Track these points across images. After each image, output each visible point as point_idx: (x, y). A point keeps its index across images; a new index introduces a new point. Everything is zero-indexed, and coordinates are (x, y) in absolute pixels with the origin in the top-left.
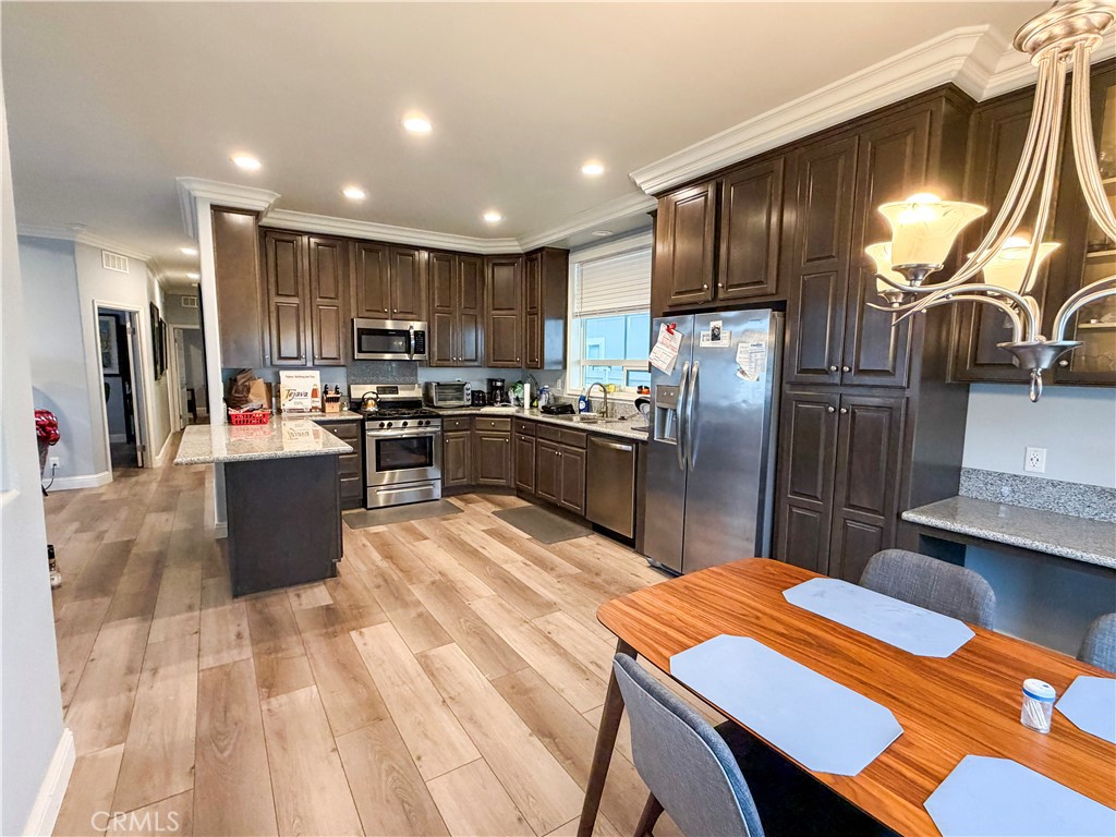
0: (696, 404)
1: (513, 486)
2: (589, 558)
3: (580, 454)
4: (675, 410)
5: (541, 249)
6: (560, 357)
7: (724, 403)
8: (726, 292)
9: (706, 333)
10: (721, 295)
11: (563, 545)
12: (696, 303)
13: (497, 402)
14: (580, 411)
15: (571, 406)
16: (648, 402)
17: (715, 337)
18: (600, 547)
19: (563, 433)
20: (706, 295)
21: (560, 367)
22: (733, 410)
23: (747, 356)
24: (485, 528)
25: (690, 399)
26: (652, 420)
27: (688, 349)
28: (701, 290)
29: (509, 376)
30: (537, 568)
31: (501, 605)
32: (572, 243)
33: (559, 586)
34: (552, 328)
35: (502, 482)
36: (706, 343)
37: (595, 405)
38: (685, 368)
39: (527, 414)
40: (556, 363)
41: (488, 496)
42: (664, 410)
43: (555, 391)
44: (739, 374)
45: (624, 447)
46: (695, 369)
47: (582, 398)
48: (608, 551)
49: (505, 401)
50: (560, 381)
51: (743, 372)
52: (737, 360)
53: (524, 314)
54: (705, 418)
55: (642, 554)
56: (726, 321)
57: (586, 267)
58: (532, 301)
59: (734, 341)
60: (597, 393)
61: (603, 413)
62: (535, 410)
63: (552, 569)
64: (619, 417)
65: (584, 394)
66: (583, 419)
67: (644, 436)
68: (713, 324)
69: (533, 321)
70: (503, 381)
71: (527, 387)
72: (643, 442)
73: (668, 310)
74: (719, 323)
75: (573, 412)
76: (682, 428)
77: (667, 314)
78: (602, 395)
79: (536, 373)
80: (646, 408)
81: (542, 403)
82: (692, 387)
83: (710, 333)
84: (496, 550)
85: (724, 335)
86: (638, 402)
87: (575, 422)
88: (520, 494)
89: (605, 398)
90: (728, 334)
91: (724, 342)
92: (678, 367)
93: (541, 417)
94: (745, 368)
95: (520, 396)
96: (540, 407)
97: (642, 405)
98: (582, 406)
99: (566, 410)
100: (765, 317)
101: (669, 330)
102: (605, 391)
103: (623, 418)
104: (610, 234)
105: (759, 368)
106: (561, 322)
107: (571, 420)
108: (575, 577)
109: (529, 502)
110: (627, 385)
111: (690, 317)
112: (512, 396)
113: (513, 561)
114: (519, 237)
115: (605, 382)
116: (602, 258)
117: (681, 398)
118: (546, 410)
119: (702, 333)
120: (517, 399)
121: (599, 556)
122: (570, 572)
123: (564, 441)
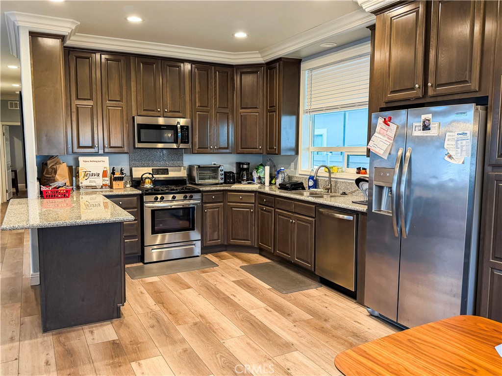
0: (409, 182)
1: (256, 246)
2: (318, 306)
3: (310, 222)
4: (390, 188)
5: (279, 60)
6: (293, 145)
7: (434, 182)
8: (435, 91)
9: (418, 124)
10: (431, 92)
11: (298, 295)
12: (409, 100)
13: (243, 180)
14: (309, 187)
15: (302, 184)
16: (367, 181)
17: (426, 127)
18: (327, 298)
19: (295, 204)
20: (417, 92)
21: (293, 153)
22: (441, 187)
23: (454, 143)
24: (234, 279)
25: (404, 178)
26: (370, 195)
27: (402, 138)
28: (413, 89)
29: (252, 160)
30: (277, 314)
31: (248, 344)
32: (303, 54)
33: (295, 329)
34: (287, 122)
35: (248, 243)
36: (418, 133)
37: (321, 183)
38: (400, 153)
39: (267, 189)
40: (290, 150)
41: (237, 254)
42: (381, 188)
43: (289, 171)
44: (446, 158)
45: (346, 217)
46: (408, 154)
47: (311, 178)
48: (334, 301)
49: (250, 180)
50: (293, 164)
51: (450, 157)
52: (445, 146)
53: (265, 111)
54: (417, 192)
55: (361, 303)
56: (435, 114)
57: (314, 72)
58: (272, 101)
59: (443, 130)
60: (323, 173)
61: (328, 189)
62: (273, 187)
63: (289, 315)
64: (341, 192)
65: (313, 174)
66: (312, 194)
67: (363, 208)
68: (424, 117)
69: (272, 117)
70: (248, 164)
71: (267, 168)
72: (362, 213)
73: (384, 105)
74: (429, 116)
75: (304, 189)
76: (396, 201)
77: (383, 110)
78: (327, 175)
79: (275, 158)
80: (365, 186)
81: (279, 181)
82: (405, 169)
83: (421, 124)
84: (243, 298)
85: (434, 126)
86: (358, 181)
87: (306, 196)
88: (262, 252)
89: (330, 177)
90: (437, 125)
91: (433, 132)
92: (393, 152)
93: (278, 192)
94: (451, 153)
95: (262, 176)
96: (277, 184)
97: (361, 184)
98: (311, 183)
99: (298, 186)
100: (469, 109)
101: (385, 122)
102: (329, 172)
103: (344, 194)
104: (335, 45)
105: (464, 153)
106: (294, 118)
107: (302, 195)
108: (308, 322)
109: (269, 258)
110: (348, 167)
111: (404, 112)
112: (255, 175)
113: (258, 308)
114: (261, 50)
115: (329, 165)
116: (328, 65)
117: (396, 178)
118: (283, 187)
119: (415, 124)
120: (259, 178)
121: (326, 305)
122: (303, 317)
123: (297, 211)
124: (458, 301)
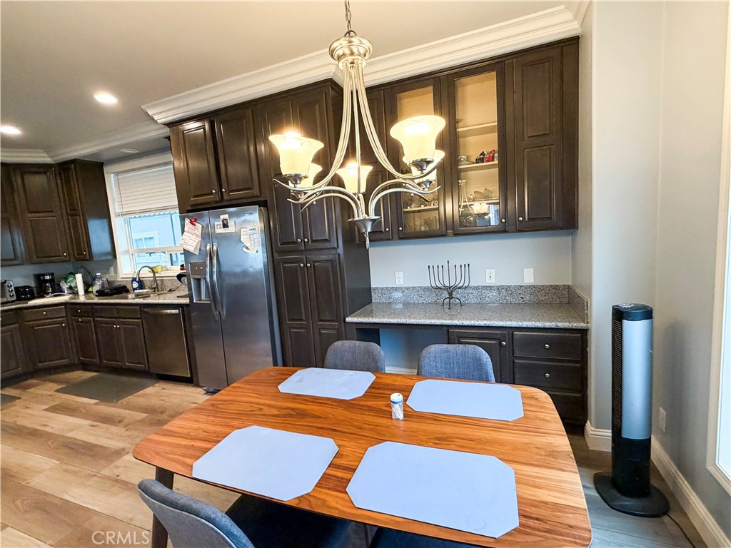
0: (219, 272)
1: (77, 362)
2: (155, 402)
3: (137, 324)
4: (205, 279)
5: (74, 161)
6: (109, 248)
7: (238, 270)
8: (229, 195)
9: (218, 223)
10: (226, 197)
11: (134, 399)
12: (209, 203)
13: (48, 293)
14: (134, 289)
15: (125, 287)
16: (185, 276)
17: (225, 226)
18: (164, 391)
19: (117, 309)
20: (214, 197)
21: (110, 257)
22: (245, 273)
23: (248, 237)
24: (47, 407)
25: (215, 270)
26: (190, 289)
27: (207, 236)
28: (211, 194)
29: (57, 269)
30: (105, 425)
31: (66, 471)
32: (105, 157)
33: (128, 433)
34: (96, 229)
35: (65, 361)
36: (220, 230)
37: (147, 284)
38: (208, 248)
39: (82, 298)
40: (107, 254)
41: (55, 377)
42: (199, 280)
43: (110, 276)
44: (244, 249)
45: (173, 311)
46: (215, 248)
47: (134, 279)
48: (172, 392)
49: (58, 291)
50: (112, 269)
51: (247, 248)
52: (242, 240)
53: (65, 217)
54: (229, 281)
55: (198, 385)
56: (231, 215)
57: (121, 177)
58: (72, 204)
59: (238, 228)
60: (146, 274)
61: (155, 288)
62: (91, 295)
63: (120, 422)
64: (168, 289)
65: (135, 276)
66: (138, 296)
67: (186, 301)
68: (222, 217)
69: (75, 223)
70: (52, 274)
71: (79, 277)
72: (187, 305)
73: (190, 208)
74: (226, 216)
75: (128, 291)
76: (212, 290)
77: (189, 211)
78: (152, 275)
79: (89, 265)
80: (185, 279)
81: (97, 287)
82: (215, 261)
83: (221, 223)
84: (61, 424)
85: (231, 223)
86: (179, 277)
87: (131, 299)
88: (85, 367)
89: (154, 277)
90: (233, 223)
91: (231, 229)
92: (203, 249)
93: (96, 300)
94: (248, 245)
95: (73, 285)
96: (94, 292)
97: (182, 279)
98: (135, 285)
99: (122, 290)
100: (255, 211)
101: (191, 222)
102: (153, 272)
103: (170, 290)
104: (137, 151)
105: (256, 244)
106: (105, 221)
107: (127, 298)
108: (142, 421)
109: (96, 371)
110: (172, 265)
111: (206, 212)
112: (65, 286)
113: (78, 427)
114: (47, 149)
115: (151, 265)
116: (134, 170)
117: (208, 270)
118: (101, 293)
119: (216, 223)
120: (70, 288)
121: (163, 398)
122: (137, 418)
123: (121, 315)
124: (270, 359)
